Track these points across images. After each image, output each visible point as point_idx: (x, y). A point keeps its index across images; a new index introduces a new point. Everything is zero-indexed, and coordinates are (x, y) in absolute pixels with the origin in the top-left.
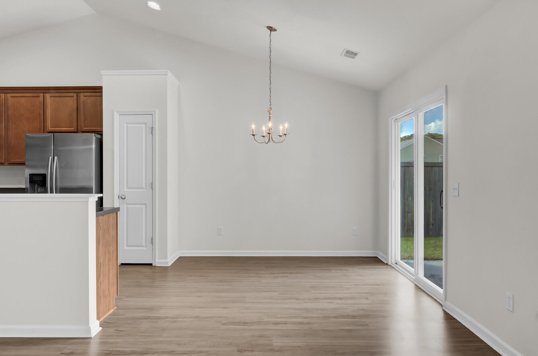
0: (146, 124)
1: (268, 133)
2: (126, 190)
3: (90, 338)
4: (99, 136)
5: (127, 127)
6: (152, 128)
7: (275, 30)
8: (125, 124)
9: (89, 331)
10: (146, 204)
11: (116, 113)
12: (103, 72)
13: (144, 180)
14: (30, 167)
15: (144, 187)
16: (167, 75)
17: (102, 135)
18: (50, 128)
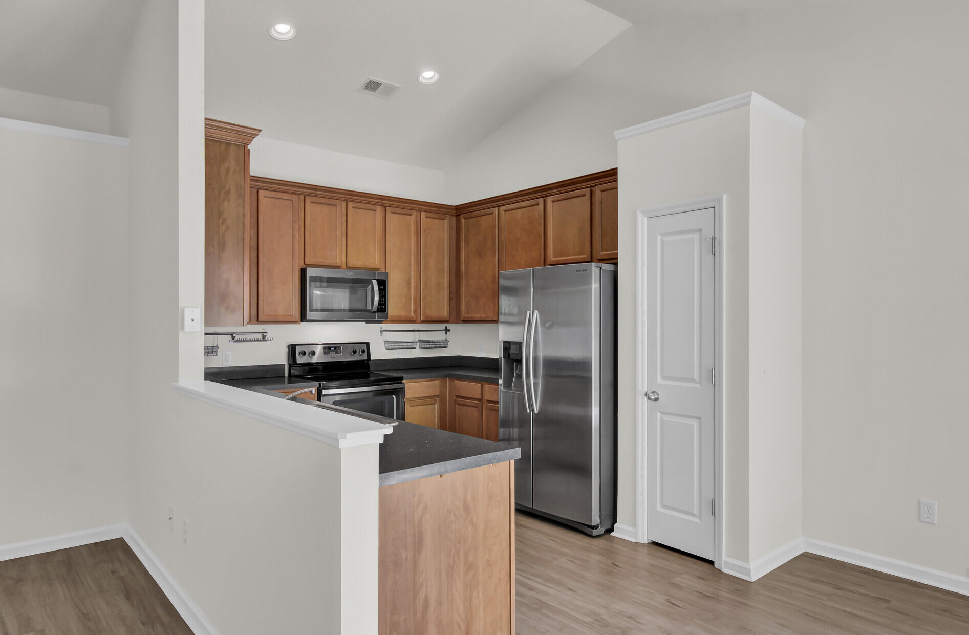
0: (700, 231)
2: (659, 380)
4: (610, 267)
5: (662, 241)
6: (714, 239)
8: (659, 237)
10: (699, 418)
11: (640, 214)
12: (618, 134)
13: (697, 363)
15: (696, 377)
16: (748, 104)
17: (616, 264)
18: (551, 258)
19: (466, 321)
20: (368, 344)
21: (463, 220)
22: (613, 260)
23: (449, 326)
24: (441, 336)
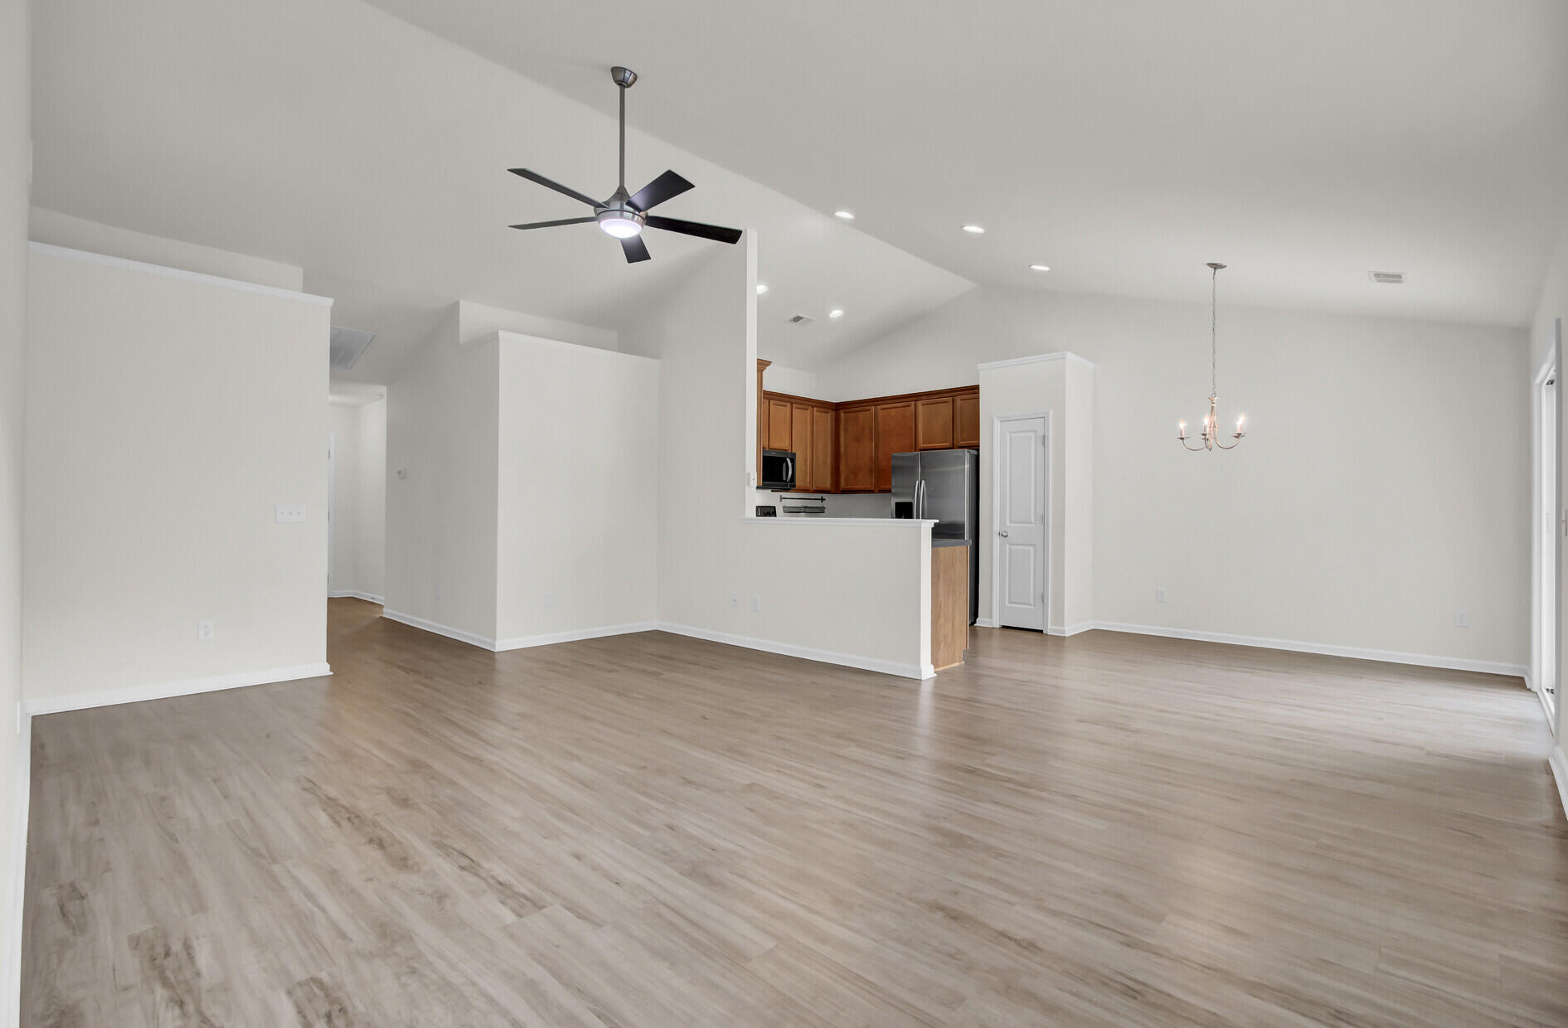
0: (1035, 431)
1: (1203, 434)
2: (1008, 524)
3: (921, 680)
4: (975, 452)
5: (1010, 436)
6: (1044, 436)
7: (1221, 267)
8: (1008, 434)
9: (920, 671)
10: (1034, 545)
11: (996, 419)
12: (980, 366)
13: (1033, 511)
14: (896, 495)
15: (1033, 520)
16: (1064, 358)
17: (978, 450)
18: (921, 445)
19: (845, 492)
20: (774, 507)
21: (843, 414)
22: (977, 448)
23: (825, 496)
24: (818, 504)
